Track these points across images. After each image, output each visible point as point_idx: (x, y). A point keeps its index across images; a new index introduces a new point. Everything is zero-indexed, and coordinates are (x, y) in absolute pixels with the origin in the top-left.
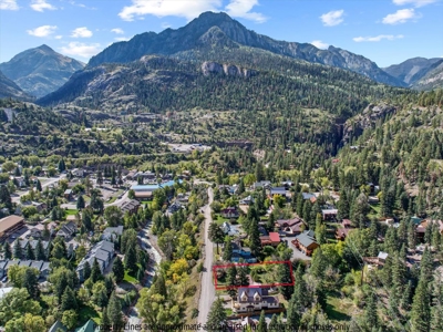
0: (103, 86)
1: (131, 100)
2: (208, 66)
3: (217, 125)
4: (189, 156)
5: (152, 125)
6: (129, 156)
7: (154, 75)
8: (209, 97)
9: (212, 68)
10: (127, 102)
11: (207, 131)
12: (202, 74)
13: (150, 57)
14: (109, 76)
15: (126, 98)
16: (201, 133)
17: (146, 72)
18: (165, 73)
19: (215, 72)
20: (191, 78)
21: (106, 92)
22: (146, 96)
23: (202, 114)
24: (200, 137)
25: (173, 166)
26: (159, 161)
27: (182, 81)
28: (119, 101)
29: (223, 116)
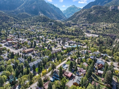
0: (79, 16)
1: (85, 20)
2: (112, 8)
3: (106, 28)
4: (89, 38)
5: (87, 27)
6: (72, 36)
7: (93, 12)
8: (109, 18)
9: (113, 8)
10: (83, 20)
11: (102, 30)
12: (109, 10)
13: (94, 6)
14: (82, 13)
15: (84, 19)
16: (100, 31)
17: (91, 11)
18: (97, 11)
19: (114, 9)
20: (105, 12)
21: (80, 17)
22: (89, 18)
23: (103, 24)
24: (99, 32)
25: (82, 41)
26: (79, 39)
27: (101, 13)
28: (81, 20)
29: (110, 25)
